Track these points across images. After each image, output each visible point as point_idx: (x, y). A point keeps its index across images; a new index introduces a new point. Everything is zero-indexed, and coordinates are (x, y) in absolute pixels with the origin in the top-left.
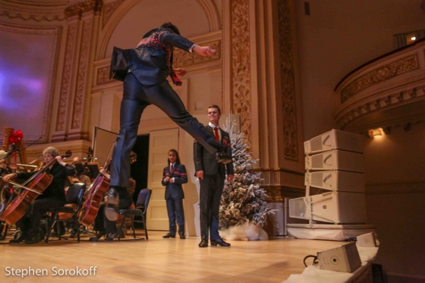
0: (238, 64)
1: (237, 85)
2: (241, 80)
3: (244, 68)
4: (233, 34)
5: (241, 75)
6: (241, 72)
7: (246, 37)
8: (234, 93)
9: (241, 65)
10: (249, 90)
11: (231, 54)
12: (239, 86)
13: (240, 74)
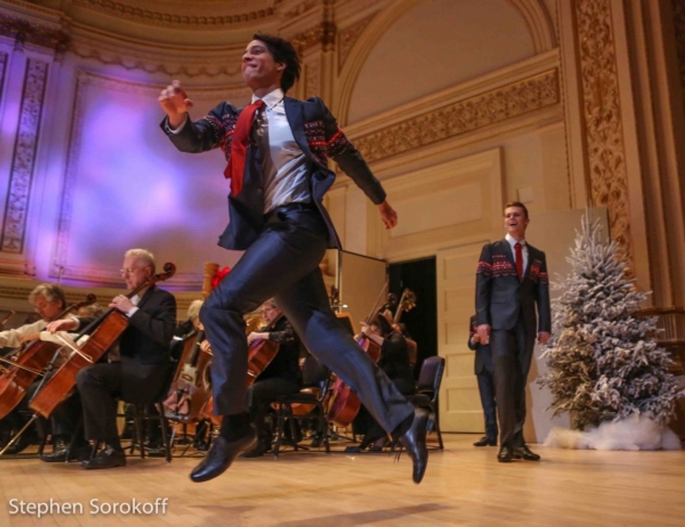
0: (596, 110)
1: (596, 150)
2: (605, 138)
3: (609, 117)
4: (582, 54)
5: (603, 131)
6: (604, 125)
7: (608, 55)
8: (592, 167)
9: (601, 110)
10: (622, 158)
11: (581, 92)
12: (601, 151)
13: (601, 127)
